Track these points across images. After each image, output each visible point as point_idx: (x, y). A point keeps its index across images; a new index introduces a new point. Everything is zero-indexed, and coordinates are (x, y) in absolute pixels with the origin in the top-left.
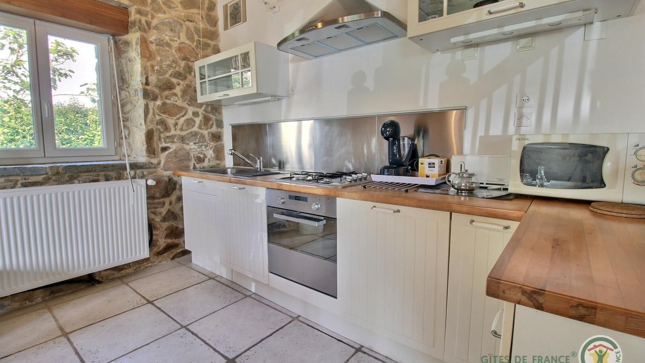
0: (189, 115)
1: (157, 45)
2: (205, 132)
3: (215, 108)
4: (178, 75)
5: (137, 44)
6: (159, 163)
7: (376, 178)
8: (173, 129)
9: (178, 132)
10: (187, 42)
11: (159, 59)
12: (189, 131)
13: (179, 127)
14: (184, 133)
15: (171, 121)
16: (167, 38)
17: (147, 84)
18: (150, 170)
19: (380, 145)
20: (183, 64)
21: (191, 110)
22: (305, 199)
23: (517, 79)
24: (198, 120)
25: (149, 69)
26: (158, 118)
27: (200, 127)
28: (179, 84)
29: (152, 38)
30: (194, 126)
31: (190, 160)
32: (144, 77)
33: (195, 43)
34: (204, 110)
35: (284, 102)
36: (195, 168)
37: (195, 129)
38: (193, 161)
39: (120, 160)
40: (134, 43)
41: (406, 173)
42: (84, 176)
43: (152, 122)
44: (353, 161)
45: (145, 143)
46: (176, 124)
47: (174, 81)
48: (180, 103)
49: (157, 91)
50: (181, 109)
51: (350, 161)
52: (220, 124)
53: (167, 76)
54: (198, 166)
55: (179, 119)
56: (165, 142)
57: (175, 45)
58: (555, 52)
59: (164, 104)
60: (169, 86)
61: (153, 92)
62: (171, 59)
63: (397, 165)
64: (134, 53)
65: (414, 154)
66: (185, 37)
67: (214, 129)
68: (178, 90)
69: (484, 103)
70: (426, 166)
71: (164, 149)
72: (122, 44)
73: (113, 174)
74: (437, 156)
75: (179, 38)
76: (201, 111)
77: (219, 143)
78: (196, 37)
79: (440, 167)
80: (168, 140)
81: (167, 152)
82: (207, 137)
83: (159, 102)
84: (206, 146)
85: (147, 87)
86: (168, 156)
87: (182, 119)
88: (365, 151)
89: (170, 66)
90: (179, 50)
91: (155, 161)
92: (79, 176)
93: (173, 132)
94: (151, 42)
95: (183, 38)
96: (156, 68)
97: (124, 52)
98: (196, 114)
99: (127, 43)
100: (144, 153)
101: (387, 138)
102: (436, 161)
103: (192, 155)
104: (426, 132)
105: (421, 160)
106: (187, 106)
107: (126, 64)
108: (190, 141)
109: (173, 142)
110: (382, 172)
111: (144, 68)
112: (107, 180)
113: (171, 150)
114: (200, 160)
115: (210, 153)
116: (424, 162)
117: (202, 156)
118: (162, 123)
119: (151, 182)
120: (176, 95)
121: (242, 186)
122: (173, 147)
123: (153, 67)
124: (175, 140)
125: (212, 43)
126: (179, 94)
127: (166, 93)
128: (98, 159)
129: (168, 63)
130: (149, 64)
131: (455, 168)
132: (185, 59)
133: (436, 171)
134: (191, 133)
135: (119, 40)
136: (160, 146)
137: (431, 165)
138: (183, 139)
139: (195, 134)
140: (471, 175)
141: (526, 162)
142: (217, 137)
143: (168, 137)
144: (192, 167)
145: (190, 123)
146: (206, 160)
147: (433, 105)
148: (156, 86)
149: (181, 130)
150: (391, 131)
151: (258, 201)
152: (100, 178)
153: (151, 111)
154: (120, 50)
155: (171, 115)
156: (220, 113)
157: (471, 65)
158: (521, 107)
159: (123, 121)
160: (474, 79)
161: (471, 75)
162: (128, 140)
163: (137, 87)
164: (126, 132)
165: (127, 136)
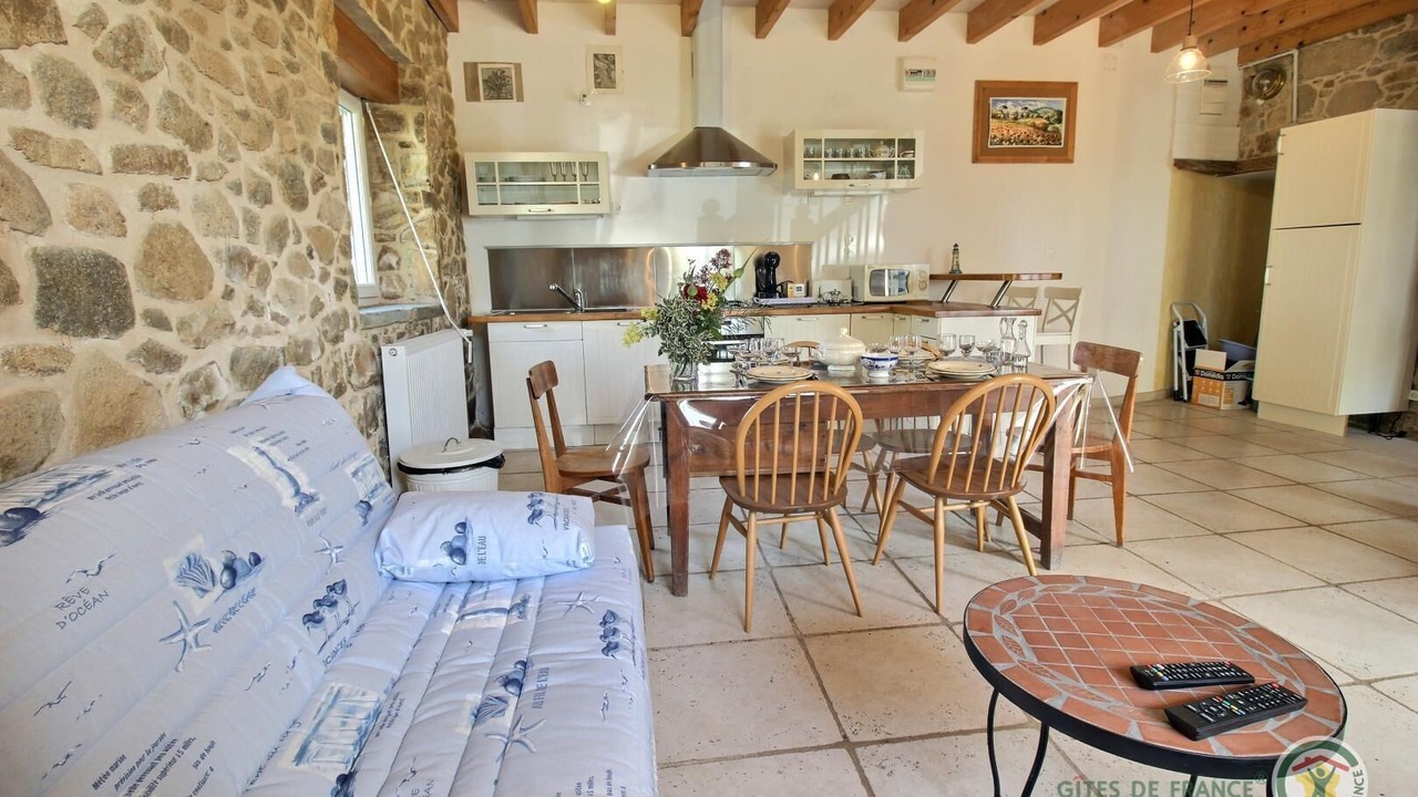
5: (415, 122)
7: (764, 302)
17: (436, 184)
23: (844, 224)
26: (439, 237)
31: (456, 302)
32: (434, 174)
40: (409, 120)
56: (444, 275)
58: (865, 208)
63: (771, 290)
64: (413, 136)
69: (824, 240)
70: (795, 289)
72: (383, 118)
80: (445, 272)
97: (392, 130)
99: (400, 119)
102: (801, 286)
103: (456, 295)
105: (790, 285)
114: (460, 302)
116: (792, 287)
117: (460, 296)
122: (448, 281)
135: (378, 110)
137: (798, 289)
147: (786, 239)
153: (437, 226)
157: (814, 209)
158: (847, 244)
159: (381, 241)
160: (816, 221)
161: (814, 217)
162: (396, 272)
163: (419, 189)
164: (391, 259)
165: (394, 265)
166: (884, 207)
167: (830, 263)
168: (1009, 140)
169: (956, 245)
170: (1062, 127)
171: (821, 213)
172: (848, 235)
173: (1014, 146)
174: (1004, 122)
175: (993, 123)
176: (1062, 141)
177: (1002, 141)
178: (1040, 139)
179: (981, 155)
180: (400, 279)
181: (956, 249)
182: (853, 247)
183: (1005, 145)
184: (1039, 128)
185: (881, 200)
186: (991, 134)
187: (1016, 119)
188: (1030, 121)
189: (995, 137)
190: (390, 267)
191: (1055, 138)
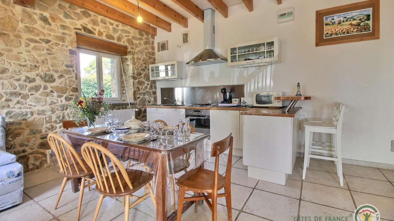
0: (146, 85)
1: (137, 59)
2: (151, 91)
3: (154, 82)
4: (143, 70)
5: (131, 59)
6: (137, 103)
7: (220, 105)
8: (141, 90)
9: (143, 91)
10: (145, 57)
11: (137, 64)
12: (146, 91)
13: (143, 89)
14: (144, 92)
15: (140, 87)
16: (140, 56)
17: (134, 74)
18: (135, 106)
19: (220, 95)
20: (144, 65)
21: (146, 82)
22: (200, 111)
23: (257, 77)
24: (149, 86)
25: (135, 68)
26: (137, 86)
27: (149, 89)
28: (143, 73)
29: (135, 57)
30: (147, 89)
31: (146, 102)
32: (133, 71)
33: (148, 58)
34: (151, 83)
35: (184, 80)
36: (148, 105)
37: (148, 90)
38: (147, 102)
39: (122, 102)
40: (129, 59)
41: (229, 103)
42: (117, 107)
43: (135, 87)
44: (211, 100)
45: (133, 95)
46: (142, 88)
47: (142, 72)
48: (143, 80)
49: (136, 76)
50: (143, 82)
51: (210, 101)
52: (156, 88)
53: (139, 70)
54: (148, 104)
55: (143, 86)
56: (139, 95)
57: (142, 59)
58: (265, 70)
59: (139, 81)
60: (140, 74)
61: (136, 77)
62: (141, 64)
63: (225, 101)
64: (129, 63)
65: (231, 98)
66: (145, 56)
67: (154, 90)
68: (142, 76)
69: (249, 83)
70: (234, 101)
71: (139, 98)
72: (124, 59)
73: (124, 107)
74: (237, 98)
75: (143, 56)
76: (149, 83)
77: (155, 95)
78: (148, 55)
79: (238, 101)
80: (140, 94)
81: (139, 99)
82: (151, 93)
83: (137, 80)
84: (151, 96)
85: (134, 75)
86: (140, 101)
87: (144, 86)
88: (215, 97)
89: (140, 67)
90: (143, 60)
91: (136, 102)
92: (115, 107)
93: (141, 91)
94: (135, 59)
95: (144, 56)
96: (136, 68)
97: (125, 62)
98: (148, 84)
99: (126, 59)
100: (133, 99)
101: (223, 93)
102: (237, 99)
103: (147, 100)
104: (234, 91)
105: (232, 99)
106: (145, 81)
107: (126, 67)
108: (146, 95)
109: (141, 95)
110: (221, 103)
111: (133, 68)
112: (123, 109)
113: (140, 98)
114: (149, 102)
115: (152, 99)
116: (233, 100)
117: (150, 100)
118: (138, 88)
119: (137, 110)
120: (142, 77)
121: (176, 109)
122: (141, 97)
123: (135, 67)
124: (142, 94)
125: (153, 57)
126: (143, 77)
127: (139, 77)
128: (116, 101)
129: (140, 65)
130: (134, 66)
131: (242, 101)
132: (145, 63)
133: (237, 102)
134: (147, 91)
135: (123, 58)
136: (137, 96)
137: (236, 101)
138: (144, 94)
139: (148, 92)
140: (245, 102)
141: (257, 98)
142: (155, 93)
143: (140, 93)
144: (147, 105)
145: (146, 87)
146: (151, 102)
147: (235, 83)
148: (136, 74)
149: (144, 90)
150: (224, 91)
151: (182, 113)
152: (121, 108)
153: (135, 84)
154: (123, 61)
155: (141, 85)
156: (156, 84)
157: (245, 72)
158: (258, 84)
159: (123, 87)
160: (246, 76)
161: (245, 75)
162: (125, 94)
163: (130, 75)
164: (124, 91)
165: (125, 93)
166: (273, 69)
167: (251, 91)
168: (336, 34)
169: (299, 83)
170: (370, 23)
171: (248, 73)
172: (258, 81)
173: (339, 36)
174: (332, 26)
175: (325, 28)
176: (371, 29)
177: (331, 35)
178: (356, 30)
179: (320, 42)
180: (126, 96)
181: (298, 85)
182: (260, 85)
183: (334, 36)
184: (354, 25)
185: (271, 67)
186: (325, 32)
187: (340, 23)
188: (348, 23)
189: (328, 33)
190: (124, 93)
191: (366, 28)
